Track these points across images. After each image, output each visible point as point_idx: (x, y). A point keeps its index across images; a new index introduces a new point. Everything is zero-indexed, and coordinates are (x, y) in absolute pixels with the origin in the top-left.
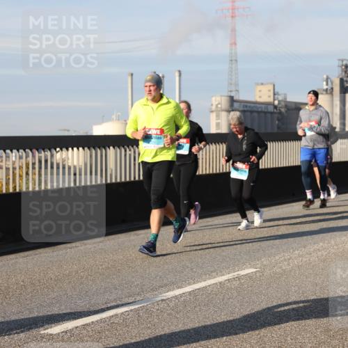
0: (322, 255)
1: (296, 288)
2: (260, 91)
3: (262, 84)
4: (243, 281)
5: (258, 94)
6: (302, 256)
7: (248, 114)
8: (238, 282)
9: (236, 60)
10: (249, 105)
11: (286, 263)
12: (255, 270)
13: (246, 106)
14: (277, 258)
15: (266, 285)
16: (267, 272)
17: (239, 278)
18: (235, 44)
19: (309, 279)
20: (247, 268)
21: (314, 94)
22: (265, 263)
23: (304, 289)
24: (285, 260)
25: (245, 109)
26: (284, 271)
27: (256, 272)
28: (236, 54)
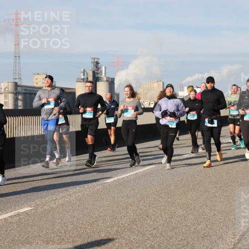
0: (79, 196)
1: (60, 220)
2: (36, 79)
3: (38, 74)
4: (21, 217)
5: (35, 81)
6: (65, 197)
7: (28, 95)
8: (18, 218)
9: (19, 57)
10: (28, 89)
11: (53, 202)
12: (31, 208)
13: (27, 90)
14: (47, 199)
15: (38, 219)
16: (40, 210)
17: (19, 215)
18: (19, 45)
19: (69, 214)
20: (25, 207)
21: (49, 78)
22: (38, 203)
23: (65, 221)
24: (53, 200)
25: (26, 92)
26: (52, 208)
27: (31, 210)
28: (19, 52)
